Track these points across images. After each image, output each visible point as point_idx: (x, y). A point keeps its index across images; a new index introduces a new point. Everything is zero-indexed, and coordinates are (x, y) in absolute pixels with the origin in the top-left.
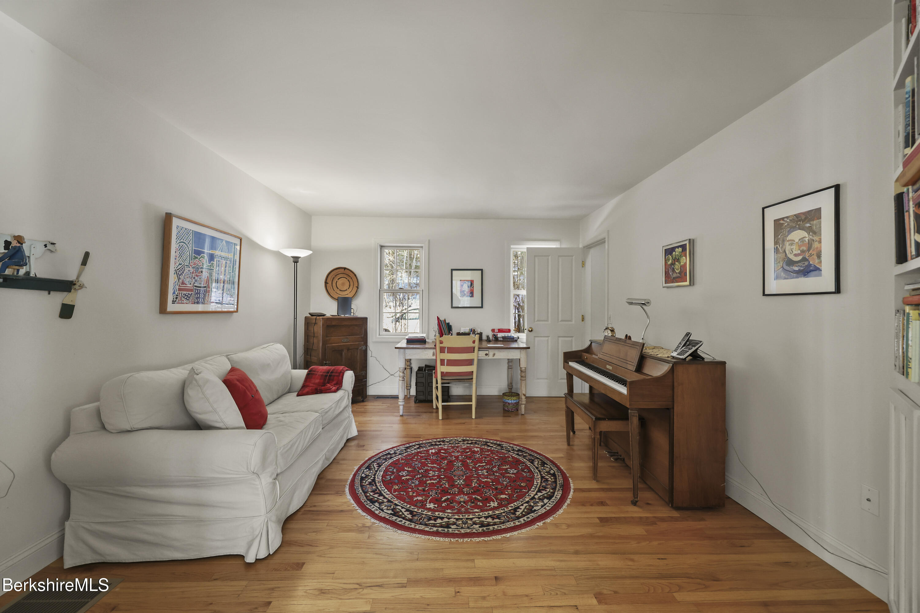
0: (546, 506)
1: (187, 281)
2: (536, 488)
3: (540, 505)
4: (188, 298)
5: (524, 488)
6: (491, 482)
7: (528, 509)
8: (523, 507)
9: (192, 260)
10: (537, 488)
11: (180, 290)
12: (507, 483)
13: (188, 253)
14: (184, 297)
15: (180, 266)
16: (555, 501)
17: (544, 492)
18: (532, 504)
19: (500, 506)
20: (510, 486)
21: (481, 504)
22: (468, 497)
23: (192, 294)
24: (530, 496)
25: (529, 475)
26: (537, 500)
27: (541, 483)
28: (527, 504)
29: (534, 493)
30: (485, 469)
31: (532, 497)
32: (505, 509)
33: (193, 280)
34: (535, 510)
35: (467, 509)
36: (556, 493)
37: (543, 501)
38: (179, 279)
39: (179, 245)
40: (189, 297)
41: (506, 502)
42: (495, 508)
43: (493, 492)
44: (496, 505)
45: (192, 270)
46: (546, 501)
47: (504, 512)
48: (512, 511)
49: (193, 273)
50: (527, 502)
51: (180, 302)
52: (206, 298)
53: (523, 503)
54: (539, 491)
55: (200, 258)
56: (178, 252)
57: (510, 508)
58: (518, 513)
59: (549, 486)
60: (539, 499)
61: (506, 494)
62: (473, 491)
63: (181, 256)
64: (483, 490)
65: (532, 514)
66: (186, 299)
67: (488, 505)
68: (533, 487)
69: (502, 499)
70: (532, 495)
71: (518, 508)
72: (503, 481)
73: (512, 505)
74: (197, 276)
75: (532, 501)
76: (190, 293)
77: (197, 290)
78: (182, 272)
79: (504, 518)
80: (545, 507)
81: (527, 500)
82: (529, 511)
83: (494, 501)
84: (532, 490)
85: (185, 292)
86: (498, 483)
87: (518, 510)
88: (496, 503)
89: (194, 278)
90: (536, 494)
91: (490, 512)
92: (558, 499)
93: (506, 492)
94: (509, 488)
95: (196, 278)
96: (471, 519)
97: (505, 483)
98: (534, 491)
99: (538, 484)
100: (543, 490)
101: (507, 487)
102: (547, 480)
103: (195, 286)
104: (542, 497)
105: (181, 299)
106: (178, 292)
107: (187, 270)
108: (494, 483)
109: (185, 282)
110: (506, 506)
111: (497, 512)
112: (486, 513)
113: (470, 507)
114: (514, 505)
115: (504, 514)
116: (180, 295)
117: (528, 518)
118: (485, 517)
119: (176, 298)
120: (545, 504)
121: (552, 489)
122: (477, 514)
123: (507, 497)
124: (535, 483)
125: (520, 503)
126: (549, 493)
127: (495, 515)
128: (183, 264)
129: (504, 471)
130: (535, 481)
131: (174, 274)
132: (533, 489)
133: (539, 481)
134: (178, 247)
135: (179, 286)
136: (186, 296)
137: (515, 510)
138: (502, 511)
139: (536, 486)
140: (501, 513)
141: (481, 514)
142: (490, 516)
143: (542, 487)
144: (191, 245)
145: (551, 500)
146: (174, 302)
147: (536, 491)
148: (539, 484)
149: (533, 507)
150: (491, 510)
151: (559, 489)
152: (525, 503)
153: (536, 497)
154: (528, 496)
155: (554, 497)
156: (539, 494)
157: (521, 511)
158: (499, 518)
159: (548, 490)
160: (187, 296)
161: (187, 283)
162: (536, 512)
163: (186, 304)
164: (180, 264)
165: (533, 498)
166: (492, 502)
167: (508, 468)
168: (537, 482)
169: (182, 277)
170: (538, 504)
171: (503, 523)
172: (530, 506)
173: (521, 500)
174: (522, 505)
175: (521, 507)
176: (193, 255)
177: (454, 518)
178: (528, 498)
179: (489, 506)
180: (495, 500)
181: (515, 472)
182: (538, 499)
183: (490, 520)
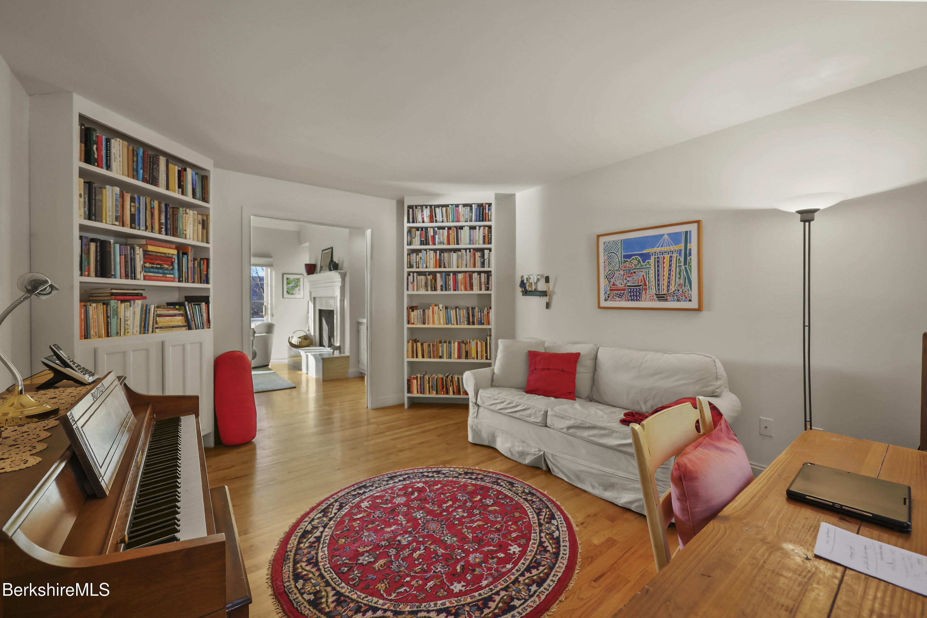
0: (309, 521)
1: (617, 283)
2: (324, 542)
3: (315, 521)
4: (620, 297)
5: (339, 537)
6: (384, 528)
7: (328, 512)
8: (334, 511)
9: (621, 264)
10: (322, 542)
11: (611, 290)
12: (363, 534)
13: (617, 260)
14: (616, 296)
15: (610, 272)
16: (298, 531)
17: (312, 540)
18: (325, 519)
19: (358, 506)
20: (357, 532)
21: (378, 501)
22: (395, 503)
23: (624, 293)
24: (329, 528)
25: (338, 560)
26: (320, 525)
27: (317, 554)
28: (331, 516)
29: (324, 534)
30: (407, 546)
31: (326, 527)
32: (351, 505)
33: (625, 281)
34: (320, 513)
35: (387, 493)
36: (296, 543)
37: (313, 526)
38: (609, 282)
39: (608, 256)
40: (622, 296)
41: (354, 511)
42: (362, 501)
43: (373, 517)
44: (362, 504)
45: (622, 272)
46: (309, 528)
47: (351, 501)
48: (344, 505)
49: (624, 275)
50: (331, 519)
51: (613, 299)
52: (643, 295)
53: (336, 517)
54: (318, 539)
55: (630, 261)
56: (607, 261)
57: (347, 507)
58: (338, 504)
59: (306, 551)
60: (317, 528)
61: (358, 519)
62: (396, 511)
63: (610, 263)
64: (386, 515)
65: (323, 508)
66: (619, 297)
67: (370, 502)
68: (327, 541)
69: (360, 513)
70: (327, 530)
71: (339, 510)
72: (370, 536)
73: (346, 511)
74: (629, 277)
75: (325, 522)
76: (622, 292)
77: (631, 289)
78: (611, 276)
79: (349, 497)
80: (310, 519)
81: (332, 522)
82: (327, 510)
83: (366, 507)
84: (328, 537)
85: (617, 292)
86: (375, 530)
87: (338, 507)
88: (363, 507)
89: (626, 279)
90: (322, 532)
91: (364, 497)
92: (293, 535)
93: (358, 522)
94: (358, 529)
95: (628, 279)
96: (376, 488)
97: (366, 534)
98: (326, 536)
99: (322, 549)
100: (314, 542)
101: (361, 529)
102: (309, 562)
103: (628, 286)
104: (315, 532)
105: (613, 297)
106: (609, 292)
107: (617, 273)
108: (379, 528)
109: (616, 283)
110: (352, 508)
111: (358, 499)
112: (367, 496)
113: (386, 496)
114: (344, 512)
115: (351, 500)
116: (612, 294)
117: (327, 503)
118: (366, 492)
119: (608, 297)
120: (310, 523)
121: (301, 549)
122: (375, 492)
123: (355, 517)
124: (326, 549)
125: (339, 515)
126: (305, 540)
127: (359, 497)
128: (613, 269)
129: (378, 553)
130: (326, 553)
131: (605, 278)
132: (327, 539)
133: (320, 554)
134: (606, 258)
135: (610, 287)
136: (618, 294)
137: (341, 507)
138: (353, 501)
139: (324, 545)
140: (353, 500)
141: (372, 494)
142: (362, 494)
143: (315, 546)
144: (620, 252)
145: (302, 530)
146: (606, 300)
147: (323, 537)
148: (320, 550)
149: (324, 516)
150: (365, 499)
151: (291, 551)
152: (334, 517)
153: (321, 529)
154: (332, 527)
155: (298, 536)
156: (318, 534)
157: (335, 507)
158: (353, 495)
159: (307, 545)
160: (620, 295)
161: (618, 284)
162: (320, 511)
163: (619, 302)
164: (609, 270)
165: (324, 527)
166: (368, 506)
167: (375, 562)
168: (323, 553)
169: (612, 280)
170: (318, 521)
171: (348, 493)
172: (327, 517)
173: (338, 519)
174: (335, 514)
175: (336, 511)
176: (623, 260)
177: (390, 484)
178: (331, 525)
179: (368, 502)
180: (366, 509)
181: (361, 558)
182: (319, 527)
183: (361, 492)
